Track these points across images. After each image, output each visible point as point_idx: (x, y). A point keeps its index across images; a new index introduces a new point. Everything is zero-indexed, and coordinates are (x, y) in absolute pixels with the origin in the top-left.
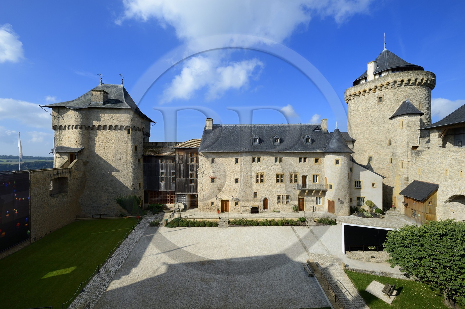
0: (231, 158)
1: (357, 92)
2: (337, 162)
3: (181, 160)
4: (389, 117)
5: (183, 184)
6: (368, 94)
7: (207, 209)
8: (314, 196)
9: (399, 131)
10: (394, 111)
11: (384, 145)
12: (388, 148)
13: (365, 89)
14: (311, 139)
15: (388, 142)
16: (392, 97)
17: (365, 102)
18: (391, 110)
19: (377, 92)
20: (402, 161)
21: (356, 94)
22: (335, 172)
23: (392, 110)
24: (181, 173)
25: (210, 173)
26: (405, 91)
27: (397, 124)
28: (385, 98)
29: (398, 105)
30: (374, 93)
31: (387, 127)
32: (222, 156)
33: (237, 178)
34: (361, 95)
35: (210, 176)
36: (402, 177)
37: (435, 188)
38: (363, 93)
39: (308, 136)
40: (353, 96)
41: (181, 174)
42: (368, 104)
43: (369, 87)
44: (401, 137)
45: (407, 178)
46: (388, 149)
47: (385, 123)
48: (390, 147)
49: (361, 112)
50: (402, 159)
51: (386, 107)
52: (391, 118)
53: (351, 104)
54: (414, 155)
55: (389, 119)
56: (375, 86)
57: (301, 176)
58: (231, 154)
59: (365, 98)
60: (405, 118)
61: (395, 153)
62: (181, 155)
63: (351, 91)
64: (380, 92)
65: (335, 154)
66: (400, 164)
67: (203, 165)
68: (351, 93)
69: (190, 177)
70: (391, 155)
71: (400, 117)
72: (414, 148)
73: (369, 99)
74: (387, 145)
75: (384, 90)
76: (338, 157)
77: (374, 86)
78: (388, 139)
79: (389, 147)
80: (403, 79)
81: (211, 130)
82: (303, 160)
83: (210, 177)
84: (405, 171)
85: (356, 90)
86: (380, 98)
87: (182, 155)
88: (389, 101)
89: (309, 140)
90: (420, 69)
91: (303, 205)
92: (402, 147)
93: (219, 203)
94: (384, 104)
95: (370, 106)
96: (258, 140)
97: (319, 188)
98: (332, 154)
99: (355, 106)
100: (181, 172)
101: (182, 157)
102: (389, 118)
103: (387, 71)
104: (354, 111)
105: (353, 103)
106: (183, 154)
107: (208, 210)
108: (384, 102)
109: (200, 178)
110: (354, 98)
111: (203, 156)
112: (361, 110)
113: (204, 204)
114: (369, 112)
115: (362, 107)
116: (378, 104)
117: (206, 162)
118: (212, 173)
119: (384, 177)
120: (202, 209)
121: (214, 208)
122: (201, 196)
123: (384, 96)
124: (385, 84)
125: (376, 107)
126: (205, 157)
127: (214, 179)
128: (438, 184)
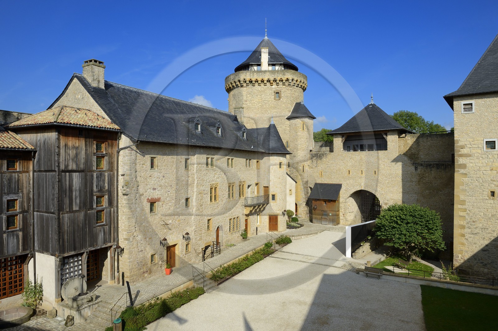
0: (179, 157)
3: (73, 160)
4: (286, 117)
5: (78, 226)
6: (264, 86)
7: (144, 273)
9: (300, 133)
13: (263, 78)
16: (288, 95)
17: (260, 94)
19: (274, 86)
20: (303, 165)
21: (252, 81)
23: (288, 110)
24: (74, 197)
25: (149, 190)
27: (298, 125)
28: (282, 95)
30: (271, 85)
31: (285, 127)
34: (257, 84)
35: (150, 198)
38: (260, 82)
40: (248, 82)
41: (74, 201)
42: (265, 97)
43: (268, 78)
44: (302, 139)
47: (282, 123)
49: (256, 105)
51: (284, 105)
52: (289, 119)
53: (244, 92)
54: (314, 158)
55: (286, 119)
56: (274, 78)
59: (261, 89)
60: (306, 121)
61: (295, 157)
62: (74, 147)
63: (245, 76)
64: (278, 87)
65: (279, 155)
66: (301, 168)
68: (245, 78)
69: (95, 206)
71: (300, 119)
73: (266, 92)
75: (281, 86)
76: (281, 159)
78: (286, 141)
83: (148, 199)
84: (305, 175)
85: (252, 77)
86: (277, 93)
87: (77, 148)
88: (286, 99)
91: (247, 229)
92: (303, 150)
93: (163, 253)
94: (281, 101)
95: (266, 99)
99: (248, 96)
100: (74, 193)
101: (76, 154)
103: (281, 64)
104: (248, 102)
105: (246, 91)
106: (77, 145)
107: (146, 275)
108: (281, 99)
109: (132, 203)
110: (247, 86)
111: (135, 150)
112: (256, 103)
113: (140, 264)
114: (265, 106)
115: (257, 99)
116: (275, 99)
117: (141, 165)
118: (152, 191)
119: (296, 182)
120: (135, 277)
121: (157, 266)
122: (134, 246)
123: (281, 91)
124: (284, 79)
125: (273, 102)
126: (139, 153)
127: (155, 202)
128: (341, 183)
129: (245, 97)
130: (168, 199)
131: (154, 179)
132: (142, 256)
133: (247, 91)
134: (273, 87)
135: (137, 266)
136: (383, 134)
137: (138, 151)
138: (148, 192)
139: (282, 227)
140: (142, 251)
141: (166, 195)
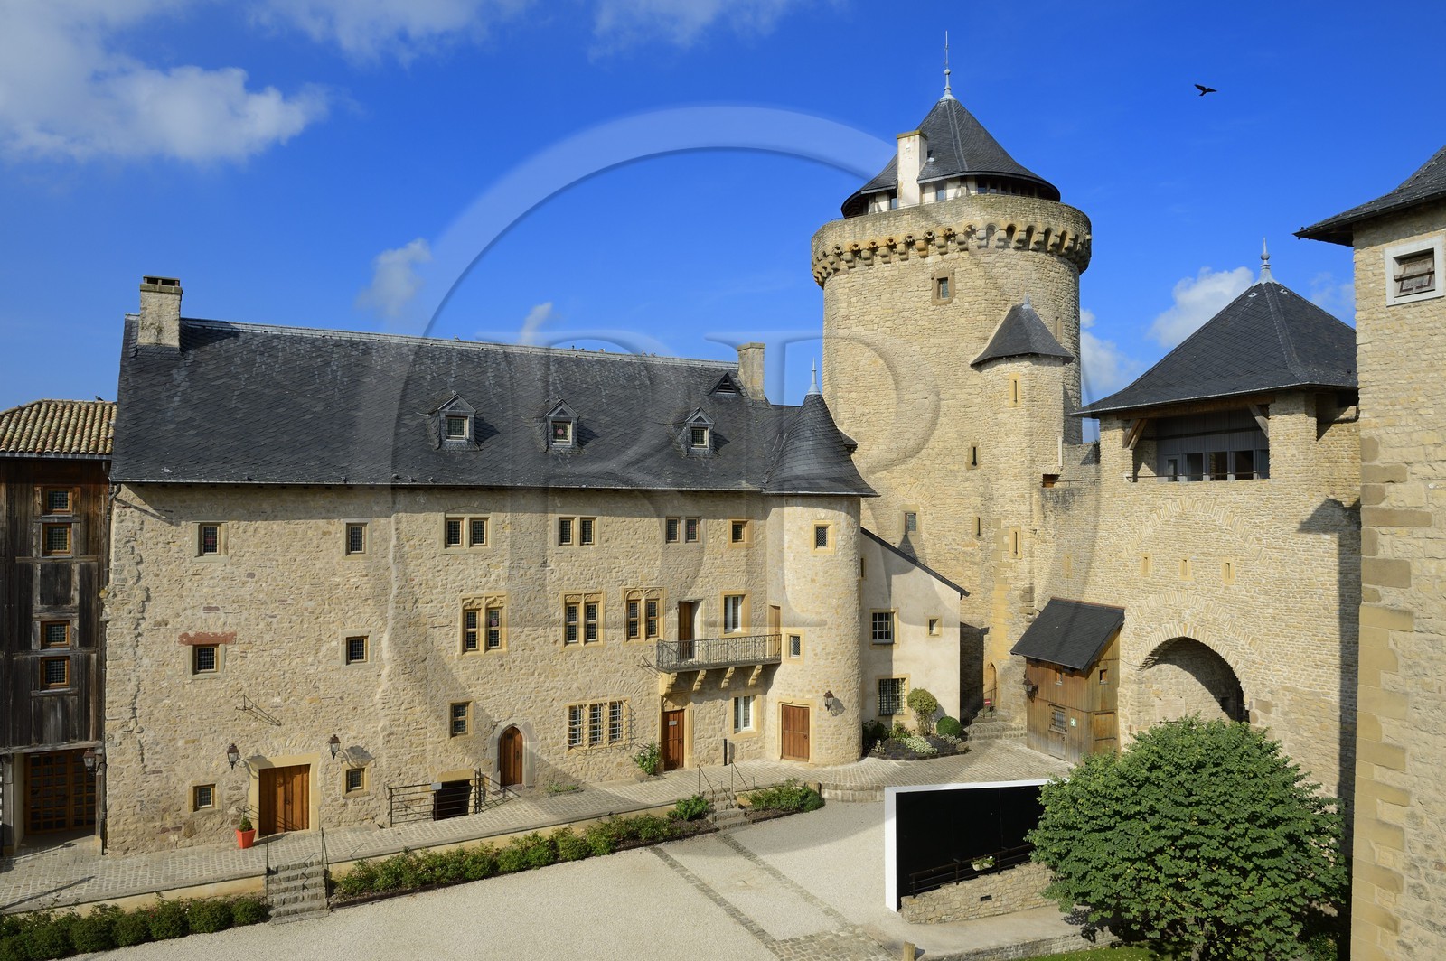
0: (322, 523)
1: (864, 245)
2: (821, 536)
4: (972, 359)
6: (902, 260)
7: (164, 830)
8: (725, 693)
9: (1006, 416)
10: (986, 339)
11: (956, 468)
12: (967, 480)
13: (893, 236)
14: (710, 433)
15: (967, 457)
16: (979, 282)
17: (889, 290)
18: (977, 334)
19: (933, 257)
20: (1015, 529)
21: (860, 251)
22: (813, 580)
23: (980, 335)
25: (189, 612)
26: (1018, 268)
27: (998, 388)
28: (959, 286)
29: (998, 317)
30: (921, 257)
31: (965, 396)
32: (269, 510)
33: (354, 631)
34: (878, 259)
35: (191, 633)
36: (1016, 588)
37: (1113, 619)
38: (883, 250)
39: (700, 419)
40: (848, 256)
42: (902, 300)
43: (907, 233)
44: (1012, 438)
45: (1029, 593)
46: (967, 484)
47: (960, 381)
48: (975, 475)
49: (876, 327)
50: (1013, 522)
51: (963, 320)
52: (979, 365)
53: (841, 291)
54: (1050, 505)
55: (972, 365)
56: (927, 230)
57: (676, 603)
58: (320, 501)
59: (893, 273)
60: (1025, 371)
61: (992, 499)
63: (840, 236)
65: (814, 501)
66: (1008, 540)
67: (141, 567)
68: (840, 244)
69: (35, 646)
70: (979, 505)
71: (1009, 365)
72: (1050, 479)
73: (906, 280)
74: (963, 468)
75: (956, 255)
76: (822, 515)
77: (923, 231)
78: (969, 445)
79: (971, 474)
80: (1014, 222)
81: (172, 349)
82: (681, 528)
83: (186, 635)
84: (1023, 566)
85: (859, 236)
86: (943, 280)
88: (970, 299)
89: (703, 434)
90: (1048, 192)
91: (681, 742)
92: (1015, 476)
93: (245, 786)
94: (956, 307)
95: (907, 306)
96: (466, 425)
97: (745, 656)
98: (799, 500)
99: (854, 300)
102: (970, 362)
103: (963, 180)
105: (846, 285)
107: (173, 838)
108: (955, 301)
109: (122, 645)
110: (849, 268)
111: (136, 508)
113: (149, 806)
114: (903, 329)
115: (879, 308)
116: (934, 303)
117: (160, 545)
118: (202, 614)
119: (963, 593)
120: (130, 839)
121: (218, 819)
122: (128, 757)
123: (953, 274)
124: (959, 230)
125: (929, 313)
126: (153, 515)
127: (217, 645)
128: (1123, 605)
129: (845, 305)
130: (267, 637)
131: (211, 582)
132: (157, 785)
133: (849, 285)
134: (929, 260)
135: (138, 809)
136: (1254, 409)
137: (151, 510)
138: (186, 617)
139: (829, 749)
140: (161, 772)
141: (262, 625)
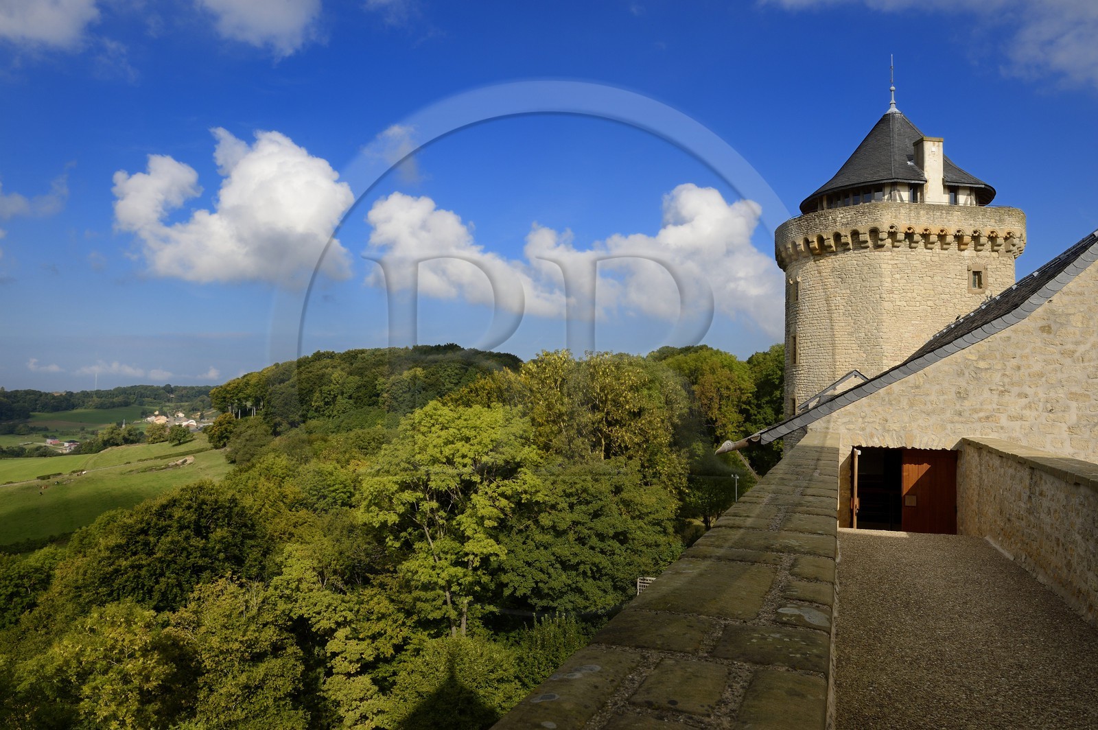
6: (943, 249)
13: (945, 227)
17: (931, 273)
21: (913, 234)
28: (991, 280)
30: (959, 250)
42: (942, 284)
43: (958, 228)
53: (882, 265)
56: (975, 229)
64: (978, 256)
73: (945, 267)
75: (988, 254)
86: (977, 274)
99: (897, 276)
105: (890, 262)
108: (987, 292)
110: (894, 246)
112: (919, 298)
114: (943, 310)
115: (922, 288)
116: (970, 291)
123: (986, 268)
124: (1002, 234)
125: (965, 299)
129: (889, 280)
133: (893, 262)
134: (966, 253)
